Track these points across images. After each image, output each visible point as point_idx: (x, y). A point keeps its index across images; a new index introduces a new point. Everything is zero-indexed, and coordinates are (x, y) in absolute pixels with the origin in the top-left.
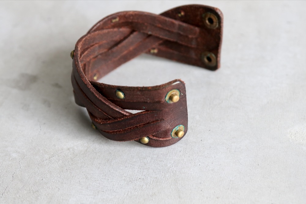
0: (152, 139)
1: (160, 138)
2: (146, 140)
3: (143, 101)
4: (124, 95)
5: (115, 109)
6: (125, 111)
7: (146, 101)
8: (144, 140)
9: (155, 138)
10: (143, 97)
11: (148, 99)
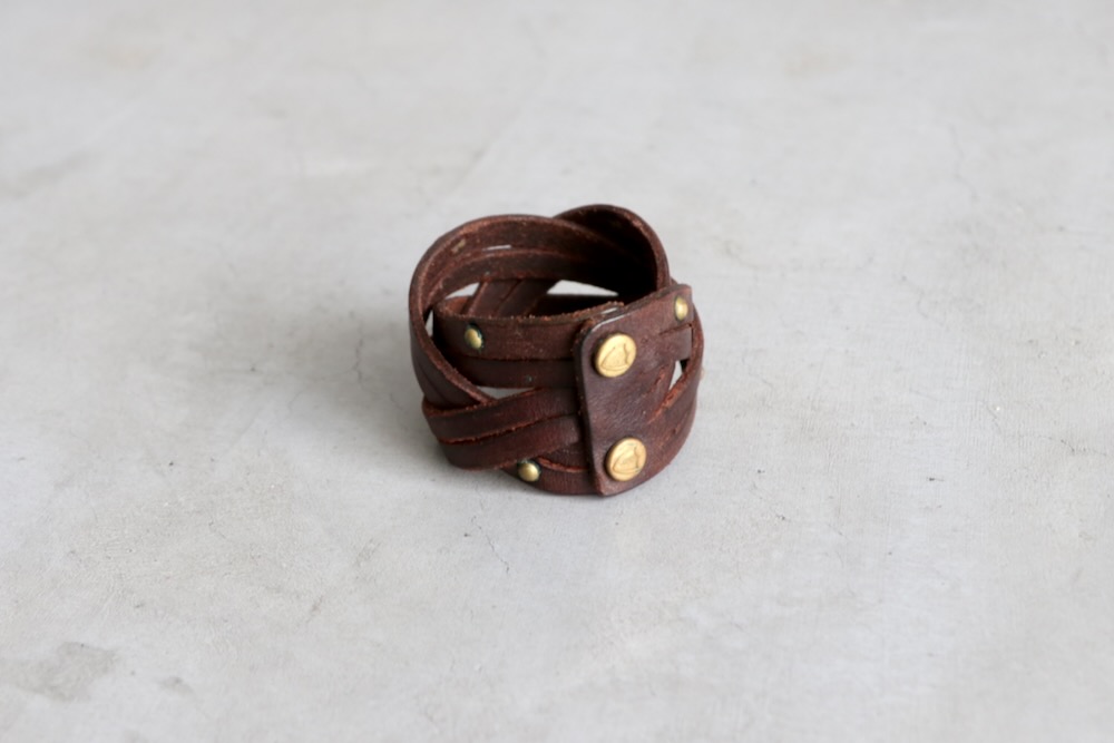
0: (546, 469)
1: (569, 467)
2: (533, 471)
3: (528, 356)
4: (483, 339)
5: (455, 382)
6: (479, 392)
7: (534, 356)
8: (527, 472)
9: (554, 467)
10: (529, 344)
11: (541, 351)
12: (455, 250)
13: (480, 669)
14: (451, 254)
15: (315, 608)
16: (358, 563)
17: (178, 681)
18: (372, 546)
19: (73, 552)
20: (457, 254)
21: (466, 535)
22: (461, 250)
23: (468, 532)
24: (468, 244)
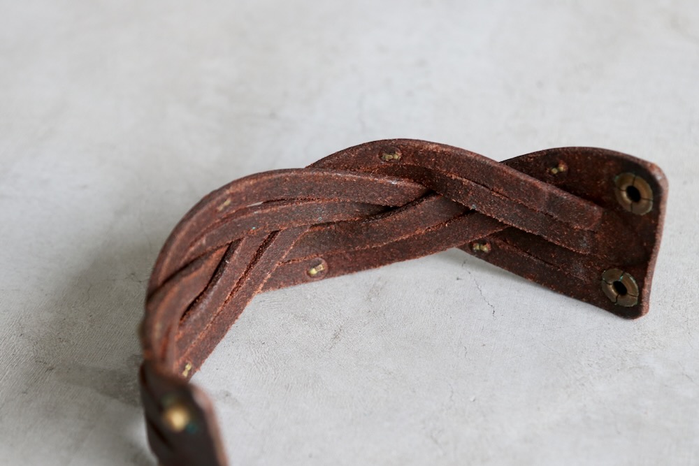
12: (221, 208)
13: (474, 400)
14: (216, 211)
15: (336, 336)
16: (369, 299)
17: (228, 395)
18: (380, 283)
19: (133, 274)
20: (222, 212)
21: (458, 279)
22: (226, 208)
23: (460, 277)
24: (233, 202)
